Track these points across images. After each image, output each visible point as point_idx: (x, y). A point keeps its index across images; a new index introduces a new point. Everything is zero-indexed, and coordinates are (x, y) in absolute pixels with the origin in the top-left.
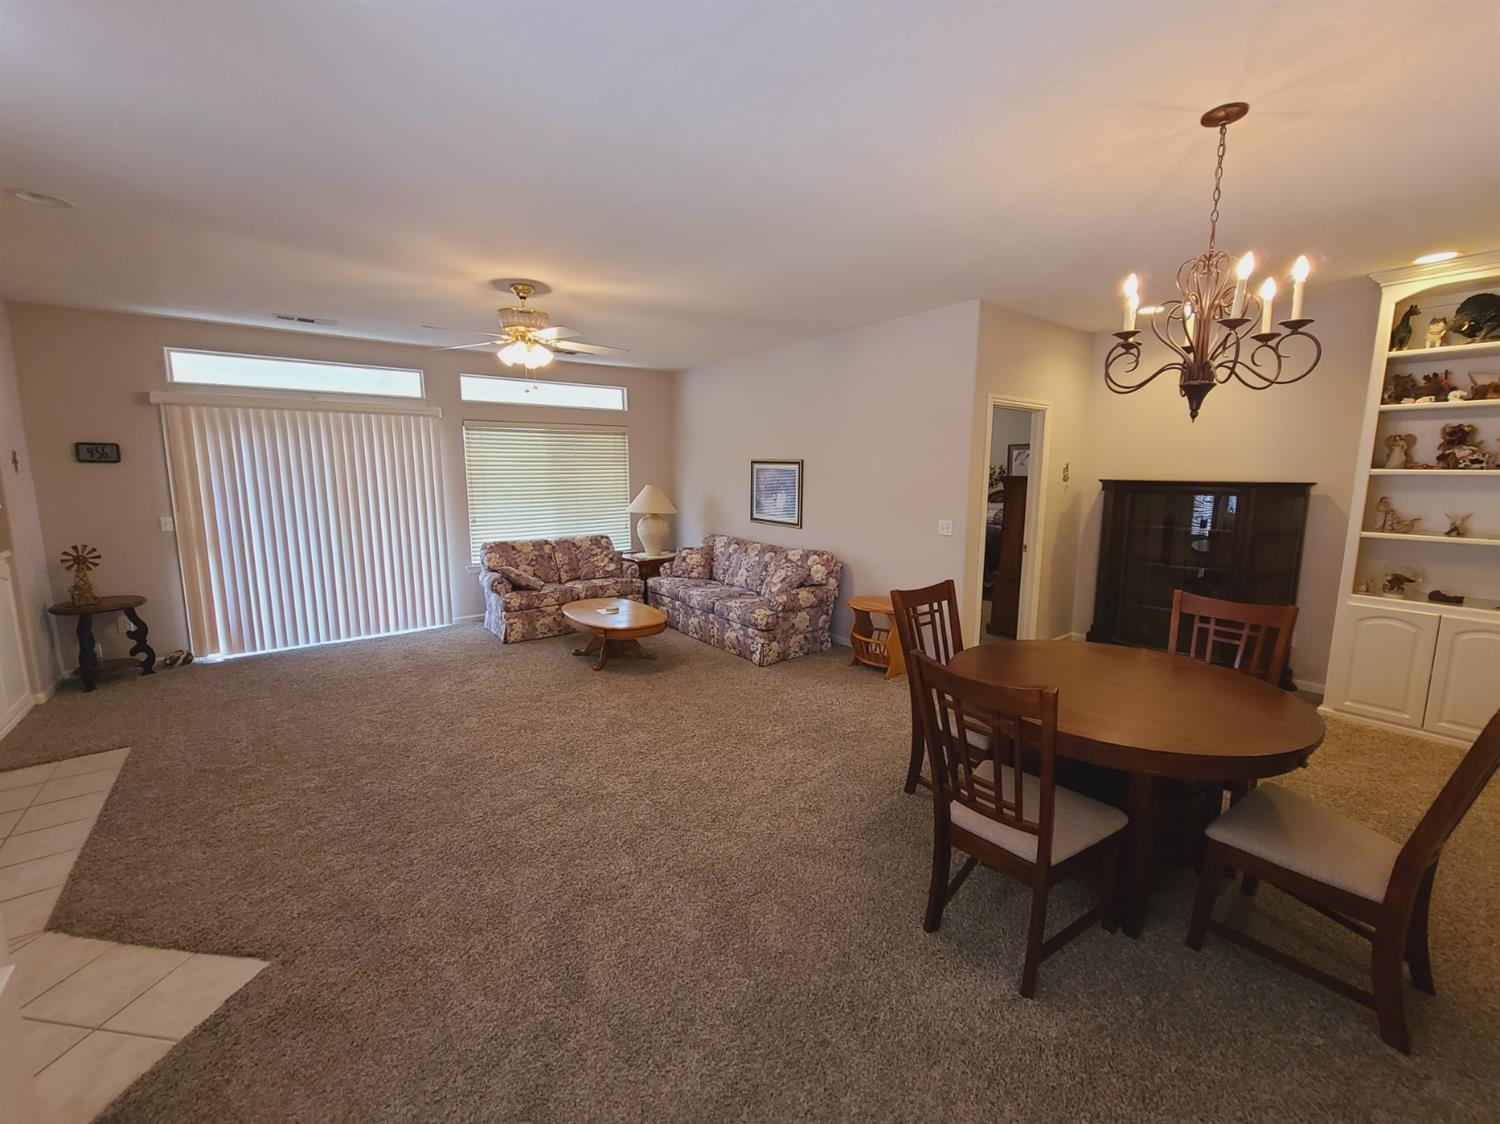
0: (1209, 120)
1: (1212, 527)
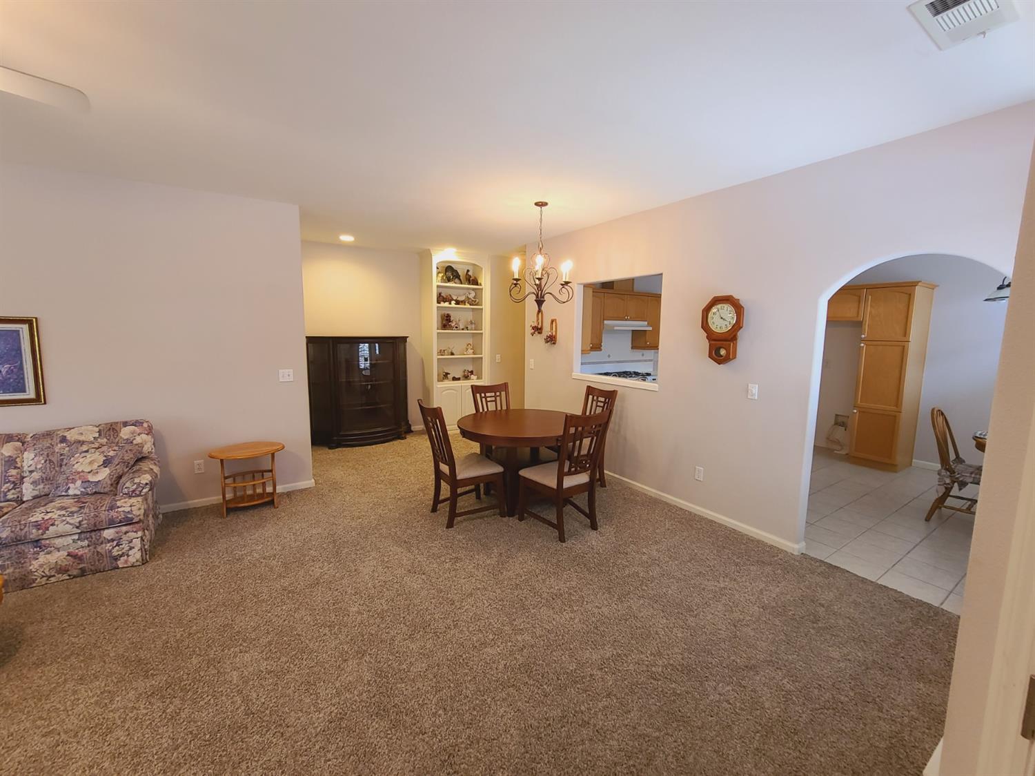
0: (537, 204)
1: (370, 360)
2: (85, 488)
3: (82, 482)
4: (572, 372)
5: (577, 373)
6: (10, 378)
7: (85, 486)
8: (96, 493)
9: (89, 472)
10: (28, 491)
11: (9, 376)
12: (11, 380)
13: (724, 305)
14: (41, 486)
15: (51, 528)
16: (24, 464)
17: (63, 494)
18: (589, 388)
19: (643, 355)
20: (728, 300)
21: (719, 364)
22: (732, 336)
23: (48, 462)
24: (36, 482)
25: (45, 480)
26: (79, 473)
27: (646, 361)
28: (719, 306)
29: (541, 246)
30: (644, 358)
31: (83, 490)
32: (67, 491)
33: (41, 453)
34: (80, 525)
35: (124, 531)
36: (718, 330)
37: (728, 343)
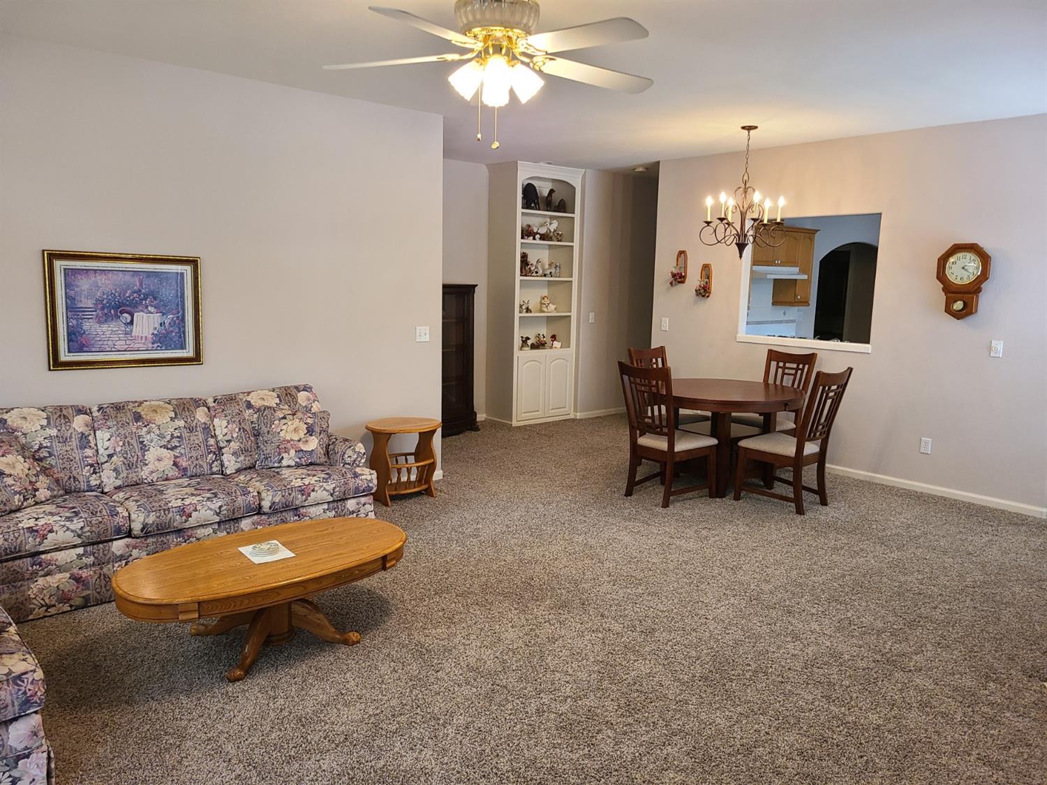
2: (300, 459)
3: (296, 451)
4: (737, 333)
5: (743, 334)
6: (172, 331)
7: (300, 456)
8: (311, 464)
9: (299, 441)
10: (231, 463)
11: (171, 329)
12: (174, 334)
13: (966, 254)
14: (242, 458)
15: (312, 494)
16: (218, 433)
17: (276, 465)
18: (770, 352)
19: (784, 314)
20: (972, 248)
21: (958, 319)
22: (976, 288)
23: (242, 430)
24: (236, 452)
25: (244, 451)
26: (289, 442)
27: (787, 322)
28: (960, 255)
29: (746, 178)
30: (786, 318)
31: (298, 460)
32: (280, 462)
33: (233, 420)
34: (334, 492)
35: (363, 503)
36: (958, 282)
37: (970, 295)
